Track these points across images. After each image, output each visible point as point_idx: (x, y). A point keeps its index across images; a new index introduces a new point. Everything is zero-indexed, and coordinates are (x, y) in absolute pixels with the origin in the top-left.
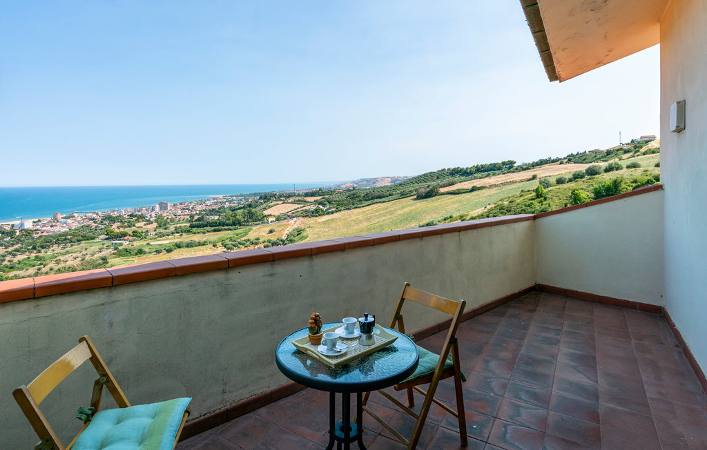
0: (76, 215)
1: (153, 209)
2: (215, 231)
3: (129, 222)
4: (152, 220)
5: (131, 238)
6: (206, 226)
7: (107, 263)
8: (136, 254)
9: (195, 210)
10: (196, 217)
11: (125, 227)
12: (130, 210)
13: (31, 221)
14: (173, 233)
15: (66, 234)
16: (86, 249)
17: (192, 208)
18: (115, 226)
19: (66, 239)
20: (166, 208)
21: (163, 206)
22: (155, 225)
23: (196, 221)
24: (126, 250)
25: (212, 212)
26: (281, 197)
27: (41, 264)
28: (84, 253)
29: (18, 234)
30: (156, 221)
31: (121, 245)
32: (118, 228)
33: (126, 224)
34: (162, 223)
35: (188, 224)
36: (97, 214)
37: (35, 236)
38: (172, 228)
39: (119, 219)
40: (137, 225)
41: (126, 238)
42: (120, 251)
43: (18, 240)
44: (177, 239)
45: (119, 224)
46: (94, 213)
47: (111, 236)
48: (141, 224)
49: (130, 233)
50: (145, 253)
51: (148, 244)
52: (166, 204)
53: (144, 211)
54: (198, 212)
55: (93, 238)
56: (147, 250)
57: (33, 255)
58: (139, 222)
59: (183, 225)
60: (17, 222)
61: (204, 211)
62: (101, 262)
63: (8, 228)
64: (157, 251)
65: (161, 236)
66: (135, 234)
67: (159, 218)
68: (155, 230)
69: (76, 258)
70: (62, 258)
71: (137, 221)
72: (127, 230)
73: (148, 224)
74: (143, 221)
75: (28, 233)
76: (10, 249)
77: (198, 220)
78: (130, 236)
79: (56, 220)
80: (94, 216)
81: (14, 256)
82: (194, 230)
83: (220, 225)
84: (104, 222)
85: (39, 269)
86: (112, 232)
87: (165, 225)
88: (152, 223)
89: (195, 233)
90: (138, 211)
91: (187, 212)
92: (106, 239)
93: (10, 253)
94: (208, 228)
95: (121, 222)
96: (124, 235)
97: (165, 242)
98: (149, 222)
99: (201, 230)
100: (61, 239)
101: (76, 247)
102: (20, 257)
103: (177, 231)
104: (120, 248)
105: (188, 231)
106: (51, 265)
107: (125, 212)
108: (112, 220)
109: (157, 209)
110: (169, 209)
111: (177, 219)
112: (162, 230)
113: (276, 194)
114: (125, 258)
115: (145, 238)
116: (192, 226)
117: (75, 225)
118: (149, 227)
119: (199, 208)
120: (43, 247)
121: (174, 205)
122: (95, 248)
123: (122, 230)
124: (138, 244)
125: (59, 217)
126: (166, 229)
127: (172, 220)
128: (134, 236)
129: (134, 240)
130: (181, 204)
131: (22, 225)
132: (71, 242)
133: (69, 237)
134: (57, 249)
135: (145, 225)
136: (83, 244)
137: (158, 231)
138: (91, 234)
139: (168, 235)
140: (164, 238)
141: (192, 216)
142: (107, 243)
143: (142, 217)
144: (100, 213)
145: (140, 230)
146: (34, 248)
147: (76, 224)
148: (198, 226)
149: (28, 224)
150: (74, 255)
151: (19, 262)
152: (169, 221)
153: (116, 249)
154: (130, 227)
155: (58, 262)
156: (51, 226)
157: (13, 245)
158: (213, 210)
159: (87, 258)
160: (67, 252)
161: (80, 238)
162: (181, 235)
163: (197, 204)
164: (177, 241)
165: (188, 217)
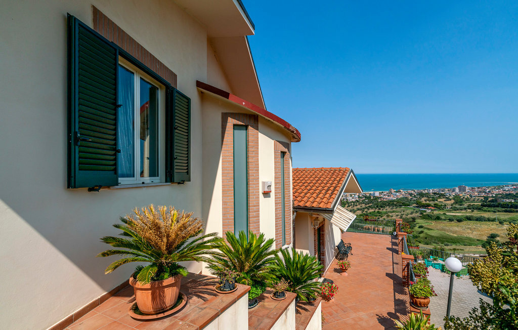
0: (402, 191)
1: (454, 190)
2: (506, 211)
3: (433, 197)
4: (451, 197)
5: (433, 208)
6: (498, 206)
7: (415, 221)
8: (435, 219)
9: (492, 194)
11: (430, 201)
12: (436, 190)
13: (378, 192)
14: (465, 209)
15: (393, 201)
16: (404, 211)
17: (489, 192)
18: (423, 199)
19: (393, 204)
20: (464, 190)
21: (462, 189)
22: (453, 201)
23: (489, 201)
24: (428, 215)
25: (508, 196)
27: (380, 216)
28: (403, 213)
29: (372, 198)
30: (454, 199)
31: (425, 212)
32: (425, 200)
33: (431, 199)
34: (459, 201)
35: (481, 204)
36: (414, 191)
37: (379, 200)
38: (466, 205)
39: (427, 195)
40: (439, 200)
41: (429, 208)
42: (425, 215)
43: (371, 202)
44: (468, 213)
45: (426, 198)
46: (413, 190)
47: (420, 205)
48: (442, 200)
50: (441, 219)
51: (444, 214)
52: (465, 187)
53: (446, 192)
54: (494, 195)
55: (409, 205)
56: (443, 217)
57: (377, 210)
58: (440, 198)
59: (476, 204)
60: (372, 192)
61: (500, 194)
62: (411, 220)
63: (368, 195)
64: (449, 219)
65: (455, 209)
66: (436, 206)
67: (457, 196)
68: (452, 205)
69: (397, 215)
70: (390, 214)
71: (439, 197)
72: (432, 203)
73: (447, 200)
74: (444, 198)
75: (376, 198)
76: (367, 206)
77: (492, 201)
78: (432, 206)
79: (391, 192)
80: (413, 192)
81: (368, 209)
82: (485, 208)
83: (512, 207)
84: (417, 196)
86: (421, 203)
87: (461, 202)
88: (450, 200)
89: (485, 211)
90: (442, 191)
91: (484, 194)
92: (416, 207)
93: (366, 208)
94: (499, 209)
95: (428, 197)
96: (428, 205)
97: (458, 214)
98: (448, 199)
99: (492, 209)
100: (391, 203)
101: (398, 209)
102: (371, 210)
103: (470, 207)
104: (424, 213)
105: (480, 209)
106: (385, 217)
107: (432, 191)
108: (423, 195)
109: (457, 190)
110: (467, 191)
111: (472, 199)
112: (457, 206)
114: (427, 221)
115: (443, 209)
116: (484, 205)
118: (448, 202)
119: (496, 192)
120: (382, 207)
121: (472, 188)
122: (409, 211)
123: (428, 202)
124: (436, 212)
125: (393, 191)
126: (461, 205)
127: (467, 199)
128: (435, 207)
129: (434, 210)
130: (479, 188)
131: (374, 194)
132: (396, 206)
133: (395, 203)
134: (388, 209)
135: (445, 201)
136: (403, 208)
137: (454, 205)
138: (407, 203)
139: (462, 210)
140: (458, 211)
141: (487, 198)
142: (417, 209)
143: (443, 195)
144: (416, 191)
145: (440, 204)
146: (377, 207)
147: (401, 196)
148: (489, 206)
149: (377, 194)
150: (397, 214)
151: (370, 213)
152: (464, 199)
153: (422, 214)
154: (433, 201)
155: (388, 216)
156: (388, 196)
157: (368, 204)
158: (510, 194)
159: (404, 216)
160: (394, 212)
161: (401, 204)
162: (473, 211)
163: (494, 189)
164: (468, 214)
165: (483, 198)
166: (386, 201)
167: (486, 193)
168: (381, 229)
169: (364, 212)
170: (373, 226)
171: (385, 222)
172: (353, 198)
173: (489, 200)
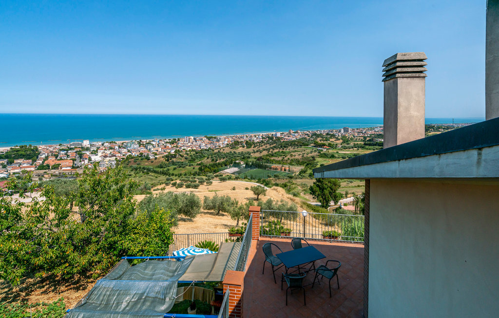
0: (299, 131)
1: (340, 131)
3: (326, 138)
4: (339, 137)
5: (327, 147)
6: (376, 145)
7: (315, 160)
8: (330, 157)
9: (367, 134)
10: (368, 139)
11: (324, 141)
12: (326, 131)
13: (280, 133)
14: (352, 148)
15: (294, 141)
17: (365, 132)
18: (319, 139)
19: (295, 144)
21: (346, 130)
22: (341, 141)
23: (368, 141)
24: (325, 154)
25: (379, 136)
26: (439, 128)
27: (284, 155)
28: (303, 152)
29: (275, 139)
30: (342, 139)
31: (322, 151)
32: (320, 141)
33: (324, 139)
34: (345, 140)
35: (363, 143)
36: (309, 132)
37: (282, 141)
38: (352, 144)
39: (320, 135)
40: (331, 140)
41: (325, 147)
42: (322, 154)
43: (275, 142)
45: (321, 138)
46: (308, 131)
47: (317, 145)
48: (333, 140)
49: (327, 144)
51: (337, 152)
52: (348, 128)
53: (334, 132)
54: (369, 135)
55: (308, 145)
56: (337, 156)
57: (281, 150)
59: (359, 143)
60: (274, 133)
61: (373, 135)
62: (311, 159)
63: (270, 136)
64: (343, 157)
65: (345, 148)
66: (330, 145)
67: (343, 137)
68: (341, 145)
69: (299, 155)
70: (293, 154)
71: (331, 137)
73: (337, 140)
74: (334, 138)
75: (278, 139)
76: (272, 146)
77: (369, 140)
78: (327, 146)
79: (290, 133)
80: (308, 133)
81: (273, 149)
82: (367, 147)
84: (313, 137)
85: (283, 158)
86: (317, 143)
87: (347, 141)
88: (339, 140)
89: (367, 149)
90: (331, 132)
91: (361, 135)
92: (314, 146)
93: (272, 148)
94: (377, 147)
95: (322, 137)
96: (323, 145)
97: (348, 152)
99: (372, 147)
100: (292, 144)
101: (299, 149)
102: (276, 151)
103: (355, 146)
104: (322, 152)
105: (363, 147)
106: (289, 156)
107: (324, 131)
108: (318, 136)
109: (342, 131)
110: (349, 132)
111: (355, 139)
112: (345, 145)
113: (434, 126)
114: (324, 159)
115: (335, 148)
116: (365, 144)
117: (299, 137)
118: (338, 142)
119: (370, 132)
120: (285, 147)
121: (353, 130)
122: (309, 151)
123: (322, 142)
124: (331, 151)
125: (292, 132)
126: (348, 144)
127: (352, 139)
129: (329, 149)
130: (357, 129)
131: (276, 134)
132: (297, 146)
134: (291, 149)
135: (335, 140)
136: (303, 148)
137: (343, 145)
138: (307, 143)
139: (350, 148)
140: (347, 149)
141: (365, 138)
142: (315, 149)
143: (333, 136)
145: (332, 143)
146: (281, 147)
148: (370, 145)
149: (279, 135)
150: (299, 153)
151: (275, 153)
152: (350, 139)
153: (319, 153)
155: (291, 156)
156: (288, 137)
157: (273, 144)
158: (380, 134)
159: (305, 155)
160: (296, 151)
161: (301, 144)
162: (358, 149)
163: (368, 130)
164: (355, 152)
165: (362, 138)
166: (288, 142)
167: (363, 133)
168: (287, 169)
169: (270, 152)
170: (280, 166)
171: (289, 161)
172: (257, 139)
173: (367, 139)
